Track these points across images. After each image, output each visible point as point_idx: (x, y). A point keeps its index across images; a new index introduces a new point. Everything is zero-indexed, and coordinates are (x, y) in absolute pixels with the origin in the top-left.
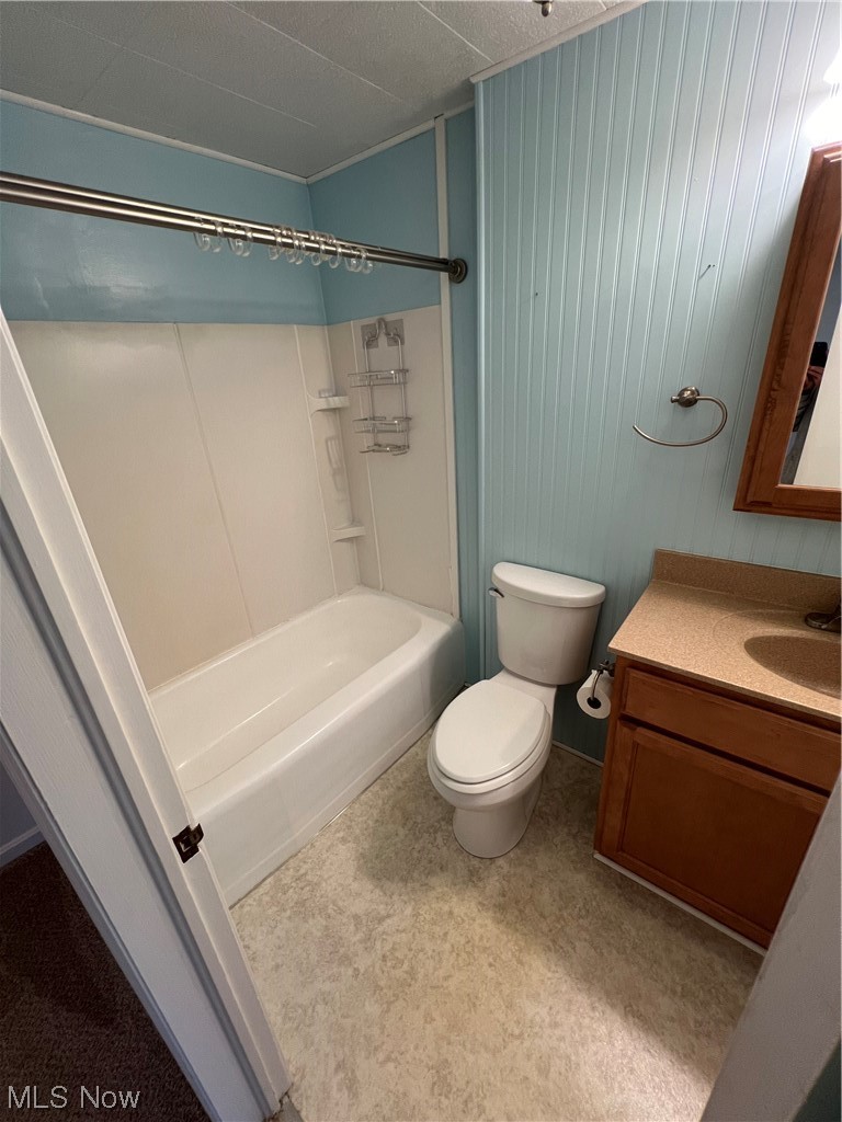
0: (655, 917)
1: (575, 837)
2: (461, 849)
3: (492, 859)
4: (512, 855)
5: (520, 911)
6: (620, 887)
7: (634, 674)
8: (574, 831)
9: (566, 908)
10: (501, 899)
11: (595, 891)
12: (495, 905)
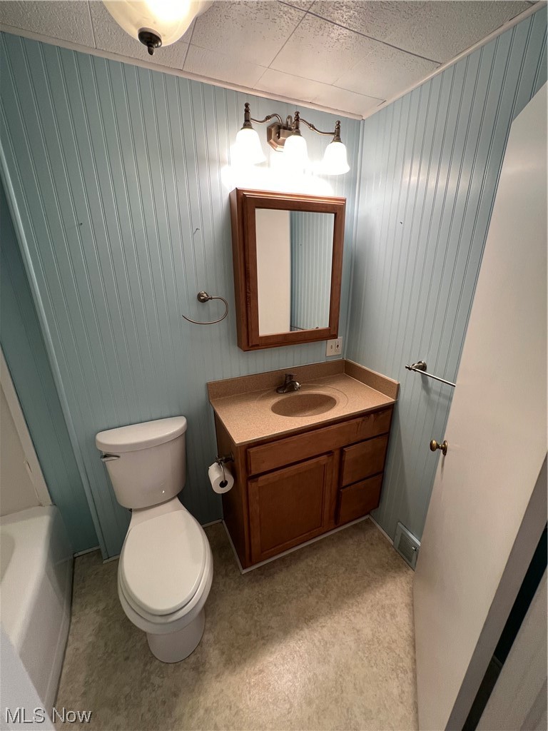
0: (281, 570)
1: (227, 575)
2: (177, 665)
3: (200, 644)
4: (208, 625)
5: (238, 648)
6: (262, 574)
7: (252, 450)
8: (224, 572)
9: (253, 615)
10: (224, 656)
11: (256, 590)
12: (224, 666)
